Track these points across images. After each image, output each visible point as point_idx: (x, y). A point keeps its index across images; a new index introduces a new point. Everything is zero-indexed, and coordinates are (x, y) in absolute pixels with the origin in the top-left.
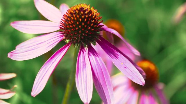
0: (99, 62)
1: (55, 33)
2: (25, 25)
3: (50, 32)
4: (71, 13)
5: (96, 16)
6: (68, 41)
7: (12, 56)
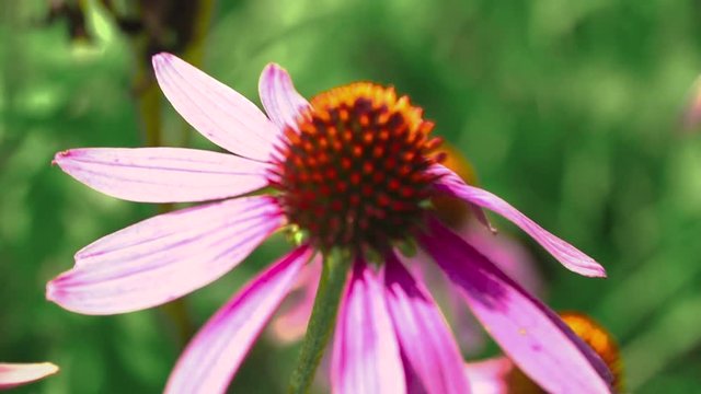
0: (430, 325)
1: (244, 199)
2: (116, 164)
3: (223, 196)
4: (317, 121)
5: (419, 136)
6: (299, 237)
7: (61, 293)
